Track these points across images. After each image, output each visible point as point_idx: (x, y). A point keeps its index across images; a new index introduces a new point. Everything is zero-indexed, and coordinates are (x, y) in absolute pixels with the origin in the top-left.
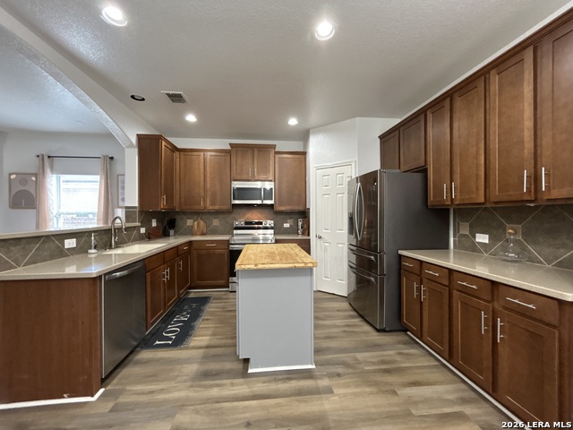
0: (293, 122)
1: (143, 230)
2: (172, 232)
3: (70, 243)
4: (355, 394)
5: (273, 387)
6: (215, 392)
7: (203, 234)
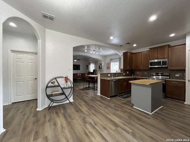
0: (172, 35)
1: (124, 74)
2: (133, 75)
3: (109, 75)
4: (156, 123)
5: (135, 111)
6: (124, 106)
7: (141, 76)
